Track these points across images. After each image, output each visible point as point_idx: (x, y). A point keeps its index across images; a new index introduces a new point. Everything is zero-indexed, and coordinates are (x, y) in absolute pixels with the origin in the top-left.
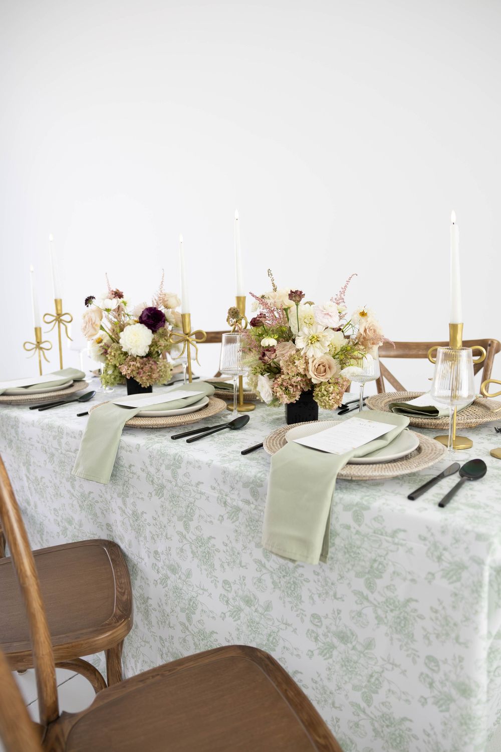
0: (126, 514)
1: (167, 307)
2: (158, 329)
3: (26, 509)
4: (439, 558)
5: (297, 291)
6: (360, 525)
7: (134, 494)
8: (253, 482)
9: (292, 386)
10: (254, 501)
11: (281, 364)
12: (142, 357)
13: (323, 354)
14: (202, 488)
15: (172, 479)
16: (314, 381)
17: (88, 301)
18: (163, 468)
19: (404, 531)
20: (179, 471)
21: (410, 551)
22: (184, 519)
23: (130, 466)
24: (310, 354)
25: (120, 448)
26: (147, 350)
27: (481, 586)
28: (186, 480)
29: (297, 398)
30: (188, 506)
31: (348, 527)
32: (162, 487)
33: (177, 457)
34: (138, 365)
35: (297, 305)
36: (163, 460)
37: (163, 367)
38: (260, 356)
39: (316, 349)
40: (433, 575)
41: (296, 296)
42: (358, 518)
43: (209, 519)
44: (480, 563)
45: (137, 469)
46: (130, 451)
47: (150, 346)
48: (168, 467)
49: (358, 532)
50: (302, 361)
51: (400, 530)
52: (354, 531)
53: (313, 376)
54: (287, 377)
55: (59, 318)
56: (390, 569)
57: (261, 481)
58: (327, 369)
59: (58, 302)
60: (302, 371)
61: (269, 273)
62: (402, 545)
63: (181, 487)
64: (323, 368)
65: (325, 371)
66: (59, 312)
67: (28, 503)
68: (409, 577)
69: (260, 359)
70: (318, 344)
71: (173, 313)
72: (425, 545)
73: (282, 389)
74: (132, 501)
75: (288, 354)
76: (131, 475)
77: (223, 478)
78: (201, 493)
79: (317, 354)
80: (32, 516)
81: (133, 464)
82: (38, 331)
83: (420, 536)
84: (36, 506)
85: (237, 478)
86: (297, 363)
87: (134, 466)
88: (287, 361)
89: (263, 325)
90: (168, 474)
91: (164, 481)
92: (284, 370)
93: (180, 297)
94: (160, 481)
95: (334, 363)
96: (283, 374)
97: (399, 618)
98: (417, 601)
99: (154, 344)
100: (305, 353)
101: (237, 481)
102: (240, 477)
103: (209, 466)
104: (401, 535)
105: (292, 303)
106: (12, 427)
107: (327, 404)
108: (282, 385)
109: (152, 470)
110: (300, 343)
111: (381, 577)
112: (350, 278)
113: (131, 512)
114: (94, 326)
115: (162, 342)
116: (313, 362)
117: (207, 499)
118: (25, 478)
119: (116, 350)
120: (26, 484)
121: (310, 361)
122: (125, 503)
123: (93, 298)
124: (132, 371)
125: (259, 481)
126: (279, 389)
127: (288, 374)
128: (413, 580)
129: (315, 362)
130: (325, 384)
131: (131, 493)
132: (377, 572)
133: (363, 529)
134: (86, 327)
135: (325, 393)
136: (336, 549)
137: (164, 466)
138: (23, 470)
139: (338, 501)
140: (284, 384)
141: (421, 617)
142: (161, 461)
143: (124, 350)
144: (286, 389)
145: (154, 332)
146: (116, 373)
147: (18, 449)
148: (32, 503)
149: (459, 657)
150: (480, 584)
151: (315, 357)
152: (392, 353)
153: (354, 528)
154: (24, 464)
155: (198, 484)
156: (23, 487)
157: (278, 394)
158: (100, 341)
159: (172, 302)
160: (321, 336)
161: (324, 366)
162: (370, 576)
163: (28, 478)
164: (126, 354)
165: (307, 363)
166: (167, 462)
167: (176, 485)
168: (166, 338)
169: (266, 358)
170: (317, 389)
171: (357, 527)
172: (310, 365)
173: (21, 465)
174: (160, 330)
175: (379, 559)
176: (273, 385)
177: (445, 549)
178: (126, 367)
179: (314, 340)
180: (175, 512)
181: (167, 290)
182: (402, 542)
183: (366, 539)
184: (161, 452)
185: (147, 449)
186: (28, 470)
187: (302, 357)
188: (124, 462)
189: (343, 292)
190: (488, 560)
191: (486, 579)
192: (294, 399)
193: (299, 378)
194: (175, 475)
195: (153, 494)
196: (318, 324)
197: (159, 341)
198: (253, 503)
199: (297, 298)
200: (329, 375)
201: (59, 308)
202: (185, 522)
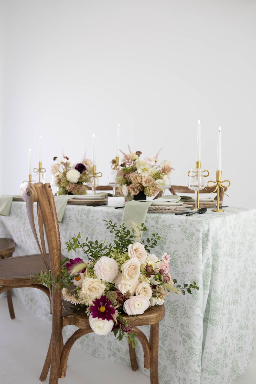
0: (66, 238)
1: (86, 164)
2: (83, 171)
3: (21, 245)
4: (185, 232)
5: (139, 152)
6: (157, 225)
7: (71, 228)
8: (118, 215)
9: (136, 188)
10: (119, 223)
11: (132, 179)
12: (75, 183)
13: (148, 175)
14: (98, 221)
15: (86, 219)
16: (144, 186)
17: (55, 158)
18: (83, 215)
19: (173, 224)
20: (89, 215)
21: (175, 232)
22: (91, 235)
23: (70, 217)
24: (143, 175)
25: (66, 210)
26: (78, 180)
27: (199, 240)
28: (92, 218)
29: (138, 193)
30: (93, 229)
31: (153, 227)
32: (82, 223)
33: (89, 210)
34: (73, 186)
35: (139, 157)
36: (83, 212)
37: (83, 189)
38: (124, 176)
39: (145, 173)
40: (183, 239)
41: (139, 153)
42: (157, 222)
43: (101, 233)
44: (199, 231)
45: (72, 218)
46: (70, 210)
47: (79, 179)
48: (85, 215)
49: (157, 228)
50: (140, 178)
51: (171, 224)
52: (155, 227)
53: (144, 183)
54: (134, 184)
55: (40, 170)
56: (168, 241)
57: (122, 214)
58: (150, 182)
59: (40, 164)
60: (140, 182)
61: (129, 147)
62: (172, 230)
63: (90, 222)
64: (148, 181)
65: (149, 182)
66: (40, 168)
67: (22, 242)
68: (175, 242)
69: (124, 177)
70: (146, 172)
71: (89, 167)
72: (180, 228)
73: (131, 189)
74: (70, 231)
75: (135, 175)
76: (70, 221)
77: (107, 215)
78: (98, 223)
79: (146, 175)
80: (24, 248)
81: (70, 216)
82: (30, 176)
83: (178, 225)
84: (26, 243)
85: (112, 214)
86: (138, 178)
87: (71, 216)
88: (134, 178)
89: (125, 166)
90: (85, 217)
91: (83, 220)
92: (133, 181)
93: (92, 161)
94: (82, 221)
95: (152, 179)
96: (132, 183)
97: (172, 259)
98: (178, 251)
99: (81, 178)
100: (141, 175)
101: (112, 215)
102: (113, 214)
103: (101, 211)
104: (172, 226)
105: (137, 156)
106: (19, 208)
107: (149, 194)
108: (132, 188)
109: (79, 217)
110: (139, 171)
111: (165, 244)
112: (160, 150)
113: (69, 237)
114: (56, 169)
115: (84, 177)
116: (144, 178)
117: (100, 225)
118: (22, 231)
119: (65, 180)
120: (23, 233)
121: (143, 178)
122: (66, 234)
123: (57, 157)
124: (71, 188)
125: (120, 214)
126: (130, 189)
127: (134, 183)
128: (177, 243)
129: (145, 178)
130: (149, 186)
131: (69, 228)
132: (164, 242)
133: (159, 226)
134: (53, 170)
135: (149, 190)
136: (149, 236)
137: (83, 214)
138: (22, 226)
139: (150, 217)
140: (133, 187)
141: (180, 257)
142: (82, 212)
143: (68, 180)
144: (133, 189)
145: (81, 173)
146: (64, 190)
147: (21, 217)
148: (24, 242)
149: (192, 269)
150: (199, 239)
151: (145, 176)
152: (181, 191)
153: (155, 226)
154: (23, 224)
155: (98, 219)
156: (21, 235)
157: (130, 191)
158: (58, 176)
159: (89, 163)
160: (147, 168)
161: (148, 180)
162: (161, 245)
163: (24, 230)
164: (68, 182)
165: (142, 179)
166: (85, 212)
167: (88, 221)
168: (86, 176)
169: (126, 176)
170: (146, 189)
171: (156, 226)
172: (143, 179)
173: (21, 225)
174: (83, 172)
175: (164, 237)
176: (128, 188)
177: (187, 229)
178: (68, 187)
179: (145, 170)
180: (87, 233)
181: (87, 158)
182: (172, 228)
183: (159, 230)
184: (83, 209)
185: (77, 208)
186: (24, 227)
187: (140, 176)
188: (67, 215)
189: (157, 155)
190: (201, 230)
191: (201, 238)
192: (136, 193)
193: (139, 185)
194: (88, 217)
195: (79, 227)
196: (147, 164)
197: (83, 177)
198: (118, 224)
199: (139, 154)
200: (150, 184)
201: (40, 166)
202: (91, 236)
